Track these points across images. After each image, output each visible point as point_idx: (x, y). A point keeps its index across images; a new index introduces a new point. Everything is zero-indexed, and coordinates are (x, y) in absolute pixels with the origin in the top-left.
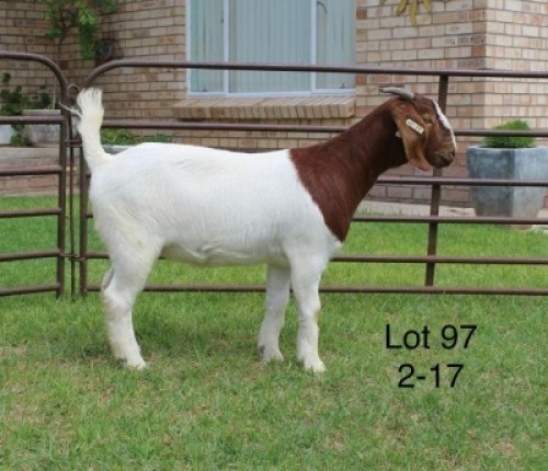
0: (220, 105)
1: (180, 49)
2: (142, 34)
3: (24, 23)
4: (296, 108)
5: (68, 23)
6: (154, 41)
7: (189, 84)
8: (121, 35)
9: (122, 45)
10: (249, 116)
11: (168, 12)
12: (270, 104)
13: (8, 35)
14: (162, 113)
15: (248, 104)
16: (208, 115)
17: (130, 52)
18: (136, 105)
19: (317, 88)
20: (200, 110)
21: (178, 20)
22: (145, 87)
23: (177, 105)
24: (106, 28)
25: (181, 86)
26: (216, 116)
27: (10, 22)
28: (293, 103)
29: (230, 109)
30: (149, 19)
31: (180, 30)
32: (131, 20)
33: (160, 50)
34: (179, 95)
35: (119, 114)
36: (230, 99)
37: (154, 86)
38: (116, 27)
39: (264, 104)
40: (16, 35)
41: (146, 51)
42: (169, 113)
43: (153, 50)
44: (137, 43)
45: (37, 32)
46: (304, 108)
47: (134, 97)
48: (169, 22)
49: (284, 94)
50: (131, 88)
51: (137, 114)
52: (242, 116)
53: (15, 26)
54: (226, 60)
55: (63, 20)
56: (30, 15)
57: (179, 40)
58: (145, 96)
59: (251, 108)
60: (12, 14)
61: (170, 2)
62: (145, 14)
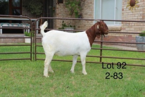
1: (93, 16)
2: (86, 14)
3: (67, 12)
6: (88, 15)
8: (83, 14)
9: (83, 16)
11: (91, 10)
13: (64, 14)
18: (85, 27)
21: (92, 11)
27: (64, 12)
28: (112, 27)
31: (92, 13)
32: (85, 11)
33: (89, 17)
37: (88, 23)
38: (82, 12)
41: (87, 17)
44: (86, 15)
47: (85, 25)
48: (91, 11)
55: (72, 11)
58: (87, 25)
60: (65, 10)
61: (91, 8)
62: (87, 10)
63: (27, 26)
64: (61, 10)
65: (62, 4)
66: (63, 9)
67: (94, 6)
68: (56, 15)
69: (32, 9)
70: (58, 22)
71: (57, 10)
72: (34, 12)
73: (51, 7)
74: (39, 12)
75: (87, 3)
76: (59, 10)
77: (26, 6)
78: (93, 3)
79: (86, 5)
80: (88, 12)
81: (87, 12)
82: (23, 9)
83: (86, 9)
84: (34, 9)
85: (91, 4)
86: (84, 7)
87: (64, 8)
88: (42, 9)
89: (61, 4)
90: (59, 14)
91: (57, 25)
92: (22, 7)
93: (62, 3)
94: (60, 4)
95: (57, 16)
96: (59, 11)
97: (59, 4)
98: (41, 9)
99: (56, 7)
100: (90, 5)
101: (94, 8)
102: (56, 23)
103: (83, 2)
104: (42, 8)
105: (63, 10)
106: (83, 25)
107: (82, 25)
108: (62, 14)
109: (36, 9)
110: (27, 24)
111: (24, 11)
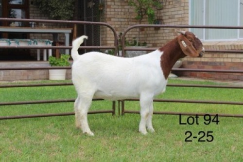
2: (172, 17)
3: (128, 14)
4: (231, 46)
5: (143, 13)
6: (177, 20)
8: (164, 18)
9: (165, 21)
11: (182, 8)
12: (220, 44)
13: (122, 18)
15: (212, 44)
19: (240, 37)
21: (186, 11)
24: (158, 15)
27: (122, 13)
28: (230, 44)
29: (205, 46)
30: (175, 11)
31: (186, 15)
32: (168, 12)
36: (206, 42)
38: (162, 14)
39: (218, 44)
40: (125, 18)
43: (176, 23)
44: (170, 20)
45: (133, 17)
46: (234, 46)
48: (182, 12)
49: (227, 40)
50: (168, 38)
53: (124, 15)
55: (141, 12)
56: (130, 10)
57: (186, 19)
59: (213, 46)
60: (123, 10)
61: (183, 5)
62: (173, 9)
63: (47, 44)
64: (116, 10)
66: (120, 7)
68: (106, 19)
69: (53, 9)
70: (111, 36)
71: (108, 10)
72: (56, 15)
73: (94, 4)
74: (67, 15)
76: (112, 10)
77: (38, 4)
80: (176, 13)
81: (173, 13)
82: (31, 9)
83: (170, 6)
84: (57, 8)
86: (167, 3)
87: (121, 5)
88: (73, 8)
90: (112, 19)
91: (108, 42)
92: (28, 5)
95: (108, 22)
96: (112, 13)
98: (71, 9)
99: (105, 4)
101: (190, 5)
102: (106, 37)
104: (73, 5)
105: (120, 10)
106: (164, 41)
107: (161, 41)
108: (118, 18)
109: (60, 8)
110: (47, 40)
111: (33, 13)
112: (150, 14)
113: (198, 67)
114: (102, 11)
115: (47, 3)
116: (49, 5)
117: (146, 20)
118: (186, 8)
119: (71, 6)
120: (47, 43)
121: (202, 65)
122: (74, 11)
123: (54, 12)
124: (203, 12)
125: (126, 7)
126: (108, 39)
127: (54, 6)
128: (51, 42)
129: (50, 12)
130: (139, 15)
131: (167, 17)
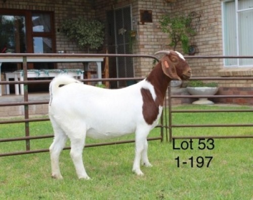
0: (236, 70)
1: (221, 49)
2: (206, 43)
3: (161, 40)
5: (177, 40)
6: (211, 46)
7: (224, 63)
8: (198, 44)
9: (199, 47)
10: (247, 75)
11: (216, 34)
13: (155, 45)
14: (214, 74)
15: (246, 70)
16: (231, 75)
17: (202, 51)
18: (204, 71)
20: (228, 73)
21: (219, 38)
22: (208, 64)
23: (220, 71)
24: (192, 41)
25: (221, 63)
26: (235, 75)
27: (156, 40)
29: (240, 72)
30: (208, 37)
31: (220, 41)
32: (202, 38)
33: (213, 49)
34: (221, 67)
35: (198, 75)
36: (240, 68)
37: (211, 64)
38: (196, 41)
40: (158, 45)
41: (207, 50)
42: (216, 74)
43: (210, 50)
44: (204, 47)
45: (166, 43)
47: (204, 68)
48: (216, 38)
50: (203, 65)
51: (205, 75)
52: (244, 75)
53: (157, 41)
54: (238, 55)
55: (175, 38)
56: (163, 37)
57: (220, 45)
58: (208, 68)
59: (247, 71)
60: (156, 37)
61: (216, 31)
62: (207, 36)
64: (149, 37)
65: (151, 24)
66: (153, 33)
67: (223, 27)
68: (139, 46)
69: (82, 36)
70: (145, 63)
71: (141, 36)
72: (86, 43)
73: (125, 31)
74: (98, 42)
75: (206, 21)
76: (145, 37)
77: (65, 31)
78: (219, 20)
79: (203, 26)
80: (210, 39)
81: (207, 39)
82: (58, 37)
83: (203, 33)
84: (86, 35)
85: (216, 23)
86: (201, 29)
87: (154, 32)
88: (103, 35)
89: (149, 25)
90: (146, 46)
91: (143, 70)
92: (54, 32)
93: (151, 21)
94: (145, 23)
95: (142, 50)
96: (145, 40)
97: (143, 24)
98: (101, 36)
99: (138, 30)
100: (213, 24)
101: (223, 31)
102: (140, 65)
103: (196, 19)
104: (103, 32)
105: (153, 37)
106: (200, 68)
107: (196, 68)
108: (152, 45)
109: (90, 36)
110: (78, 70)
111: (60, 41)
112: (184, 40)
113: (234, 93)
114: (134, 38)
115: (75, 30)
116: (78, 32)
117: (179, 46)
118: (219, 34)
119: (101, 33)
120: (78, 72)
121: (237, 91)
122: (104, 38)
123: (83, 40)
124: (236, 38)
125: (159, 33)
126: (142, 67)
127: (82, 34)
128: (83, 71)
129: (78, 40)
130: (173, 41)
131: (201, 44)
